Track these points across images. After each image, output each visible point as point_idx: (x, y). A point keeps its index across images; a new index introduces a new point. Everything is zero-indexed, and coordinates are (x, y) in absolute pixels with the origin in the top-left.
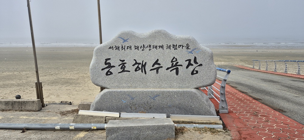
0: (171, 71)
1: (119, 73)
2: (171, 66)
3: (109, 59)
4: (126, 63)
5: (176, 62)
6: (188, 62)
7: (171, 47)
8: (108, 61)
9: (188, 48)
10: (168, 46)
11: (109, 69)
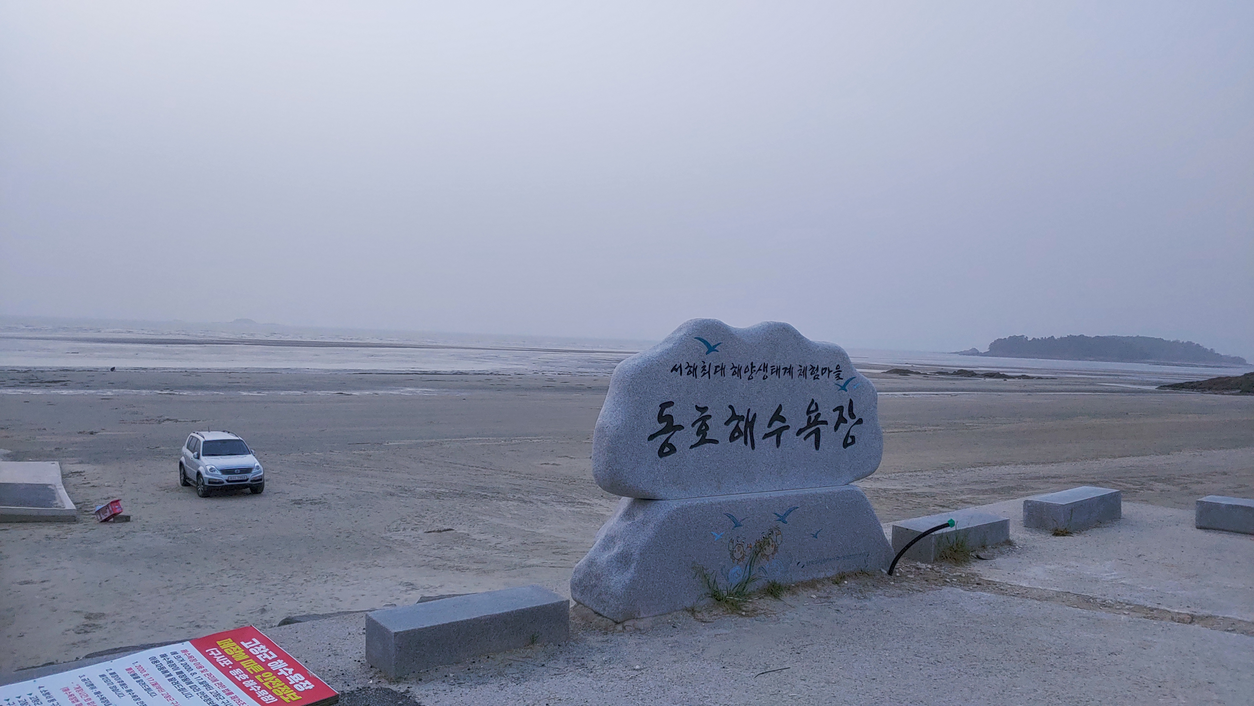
0: (805, 439)
1: (692, 447)
2: (806, 425)
3: (671, 404)
4: (709, 417)
5: (816, 413)
6: (838, 412)
7: (808, 373)
8: (667, 411)
9: (838, 377)
10: (803, 368)
11: (668, 435)
